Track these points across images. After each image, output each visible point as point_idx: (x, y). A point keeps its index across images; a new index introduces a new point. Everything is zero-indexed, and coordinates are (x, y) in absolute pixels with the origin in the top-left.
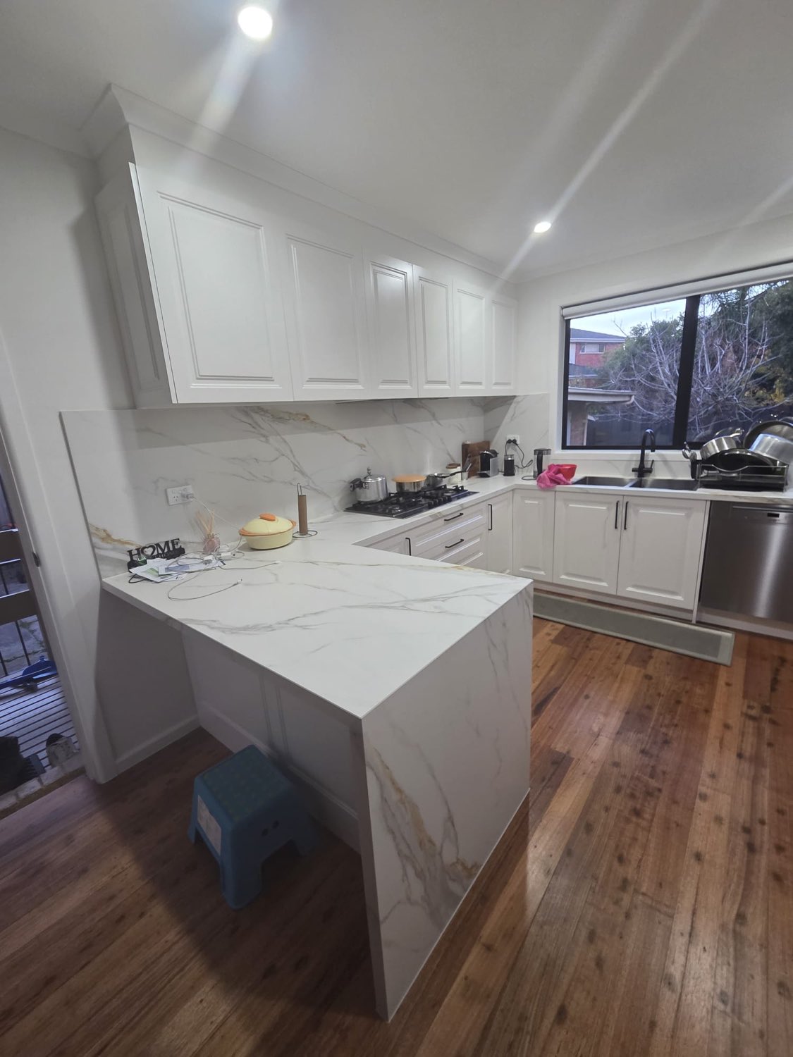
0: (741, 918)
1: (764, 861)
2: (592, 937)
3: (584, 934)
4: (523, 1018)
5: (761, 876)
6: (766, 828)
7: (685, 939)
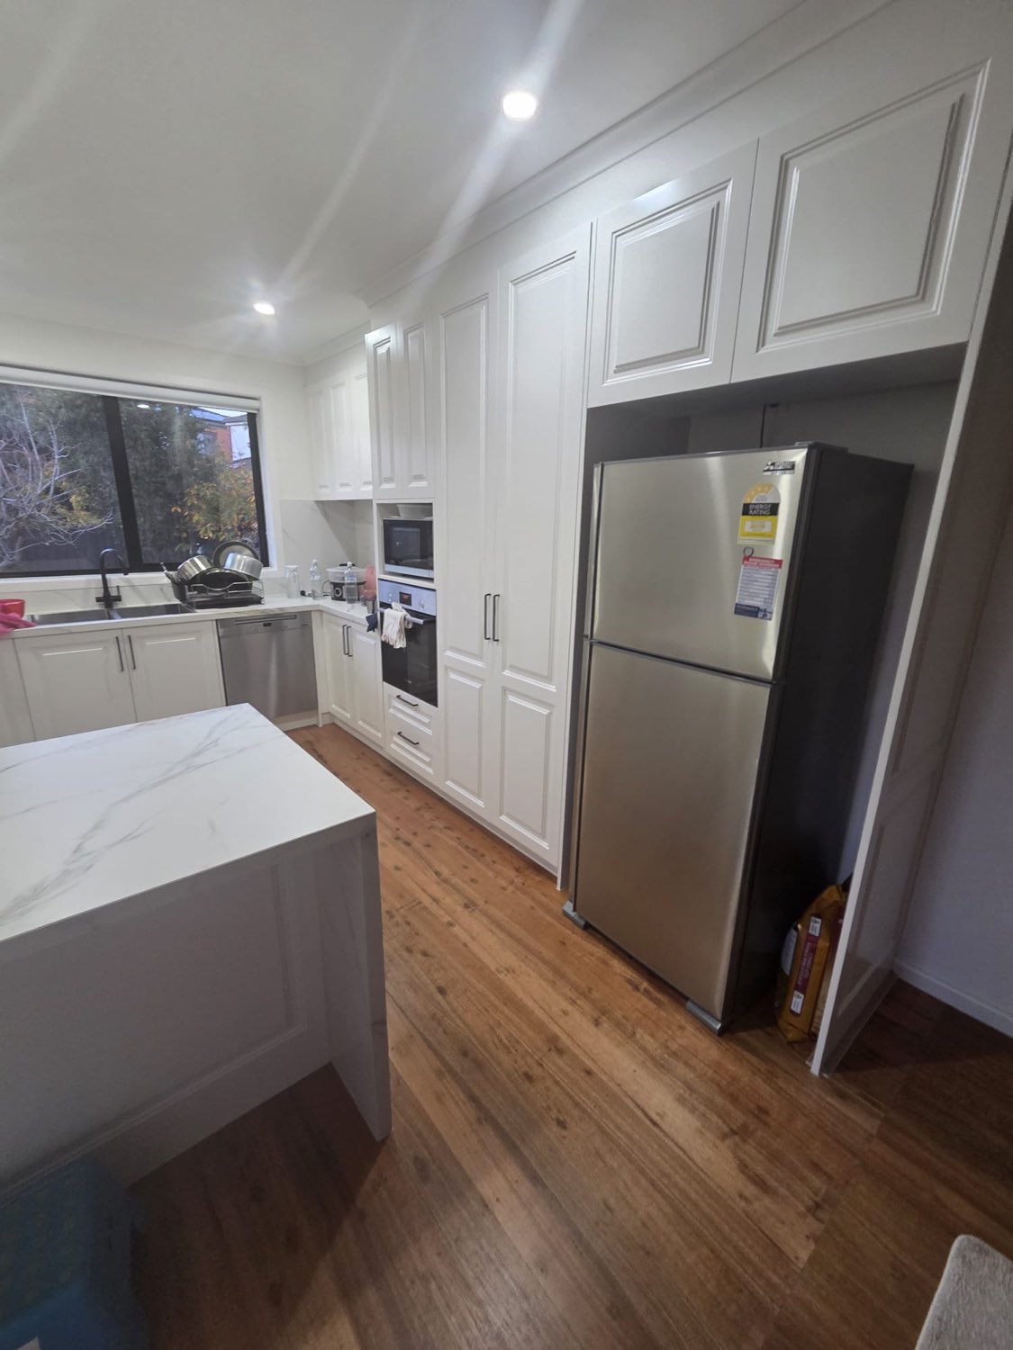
0: (437, 873)
1: (417, 844)
2: (409, 950)
3: (405, 954)
4: (433, 1017)
5: (424, 851)
6: (401, 830)
7: (435, 905)
